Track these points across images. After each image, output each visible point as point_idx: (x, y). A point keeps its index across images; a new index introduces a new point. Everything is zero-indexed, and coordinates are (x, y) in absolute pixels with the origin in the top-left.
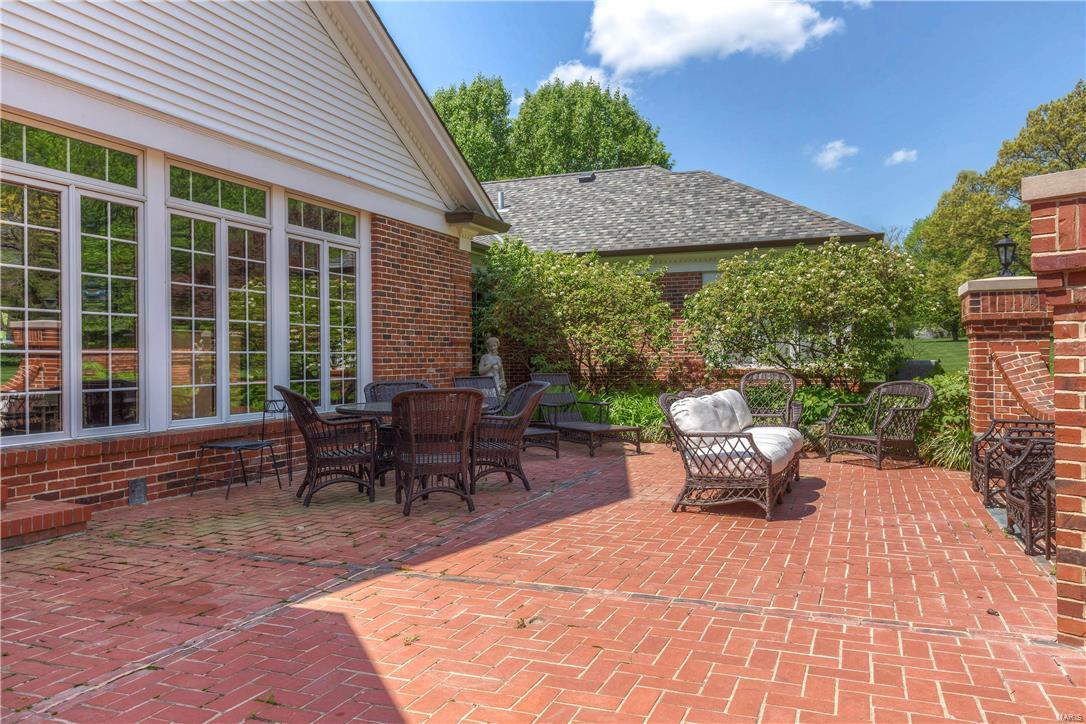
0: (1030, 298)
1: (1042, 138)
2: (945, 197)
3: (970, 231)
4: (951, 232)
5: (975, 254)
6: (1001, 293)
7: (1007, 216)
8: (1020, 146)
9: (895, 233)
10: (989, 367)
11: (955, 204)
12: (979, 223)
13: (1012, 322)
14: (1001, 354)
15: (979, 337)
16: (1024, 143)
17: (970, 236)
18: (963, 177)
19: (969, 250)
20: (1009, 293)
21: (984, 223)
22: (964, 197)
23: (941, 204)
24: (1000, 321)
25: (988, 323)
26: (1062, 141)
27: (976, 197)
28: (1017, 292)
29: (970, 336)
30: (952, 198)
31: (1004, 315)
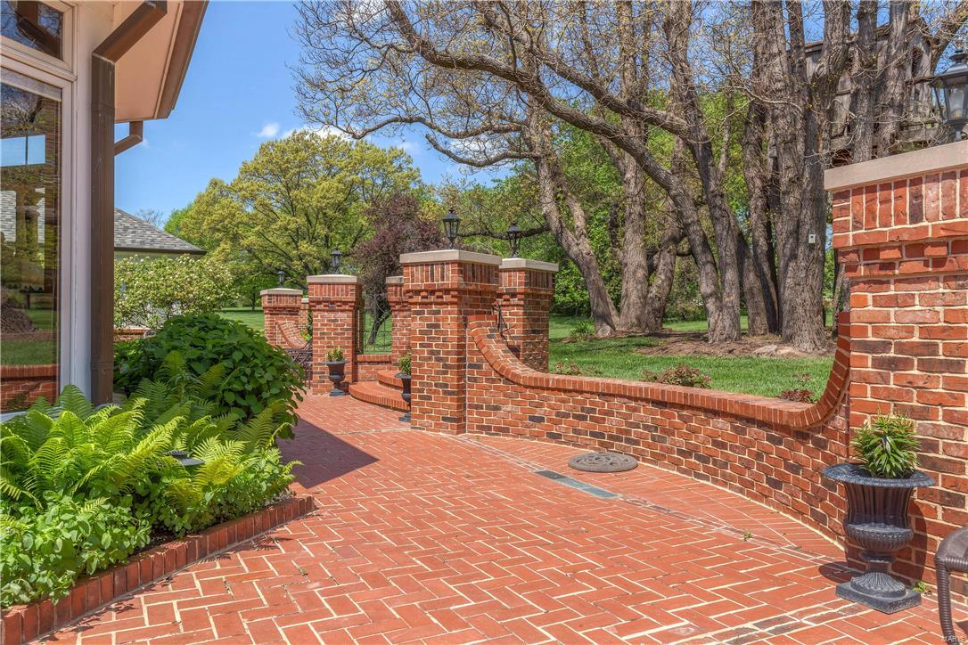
0: (291, 298)
1: (271, 166)
2: (201, 197)
3: (219, 227)
4: (205, 226)
5: (223, 245)
6: (280, 295)
7: (245, 219)
8: (255, 168)
9: (152, 216)
10: (275, 327)
11: (208, 204)
12: (226, 223)
13: (285, 308)
14: (280, 322)
15: (271, 314)
16: (258, 166)
17: (218, 230)
18: (214, 184)
19: (218, 241)
20: (283, 296)
21: (230, 223)
22: (215, 201)
23: (197, 202)
24: (280, 308)
25: (275, 308)
26: (284, 171)
27: (224, 202)
28: (286, 296)
29: (266, 314)
30: (206, 198)
31: (281, 305)
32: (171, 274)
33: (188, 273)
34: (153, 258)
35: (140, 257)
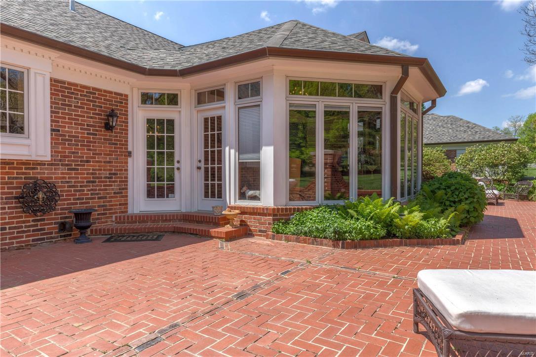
32: (493, 152)
33: (502, 151)
34: (486, 145)
35: (479, 145)
